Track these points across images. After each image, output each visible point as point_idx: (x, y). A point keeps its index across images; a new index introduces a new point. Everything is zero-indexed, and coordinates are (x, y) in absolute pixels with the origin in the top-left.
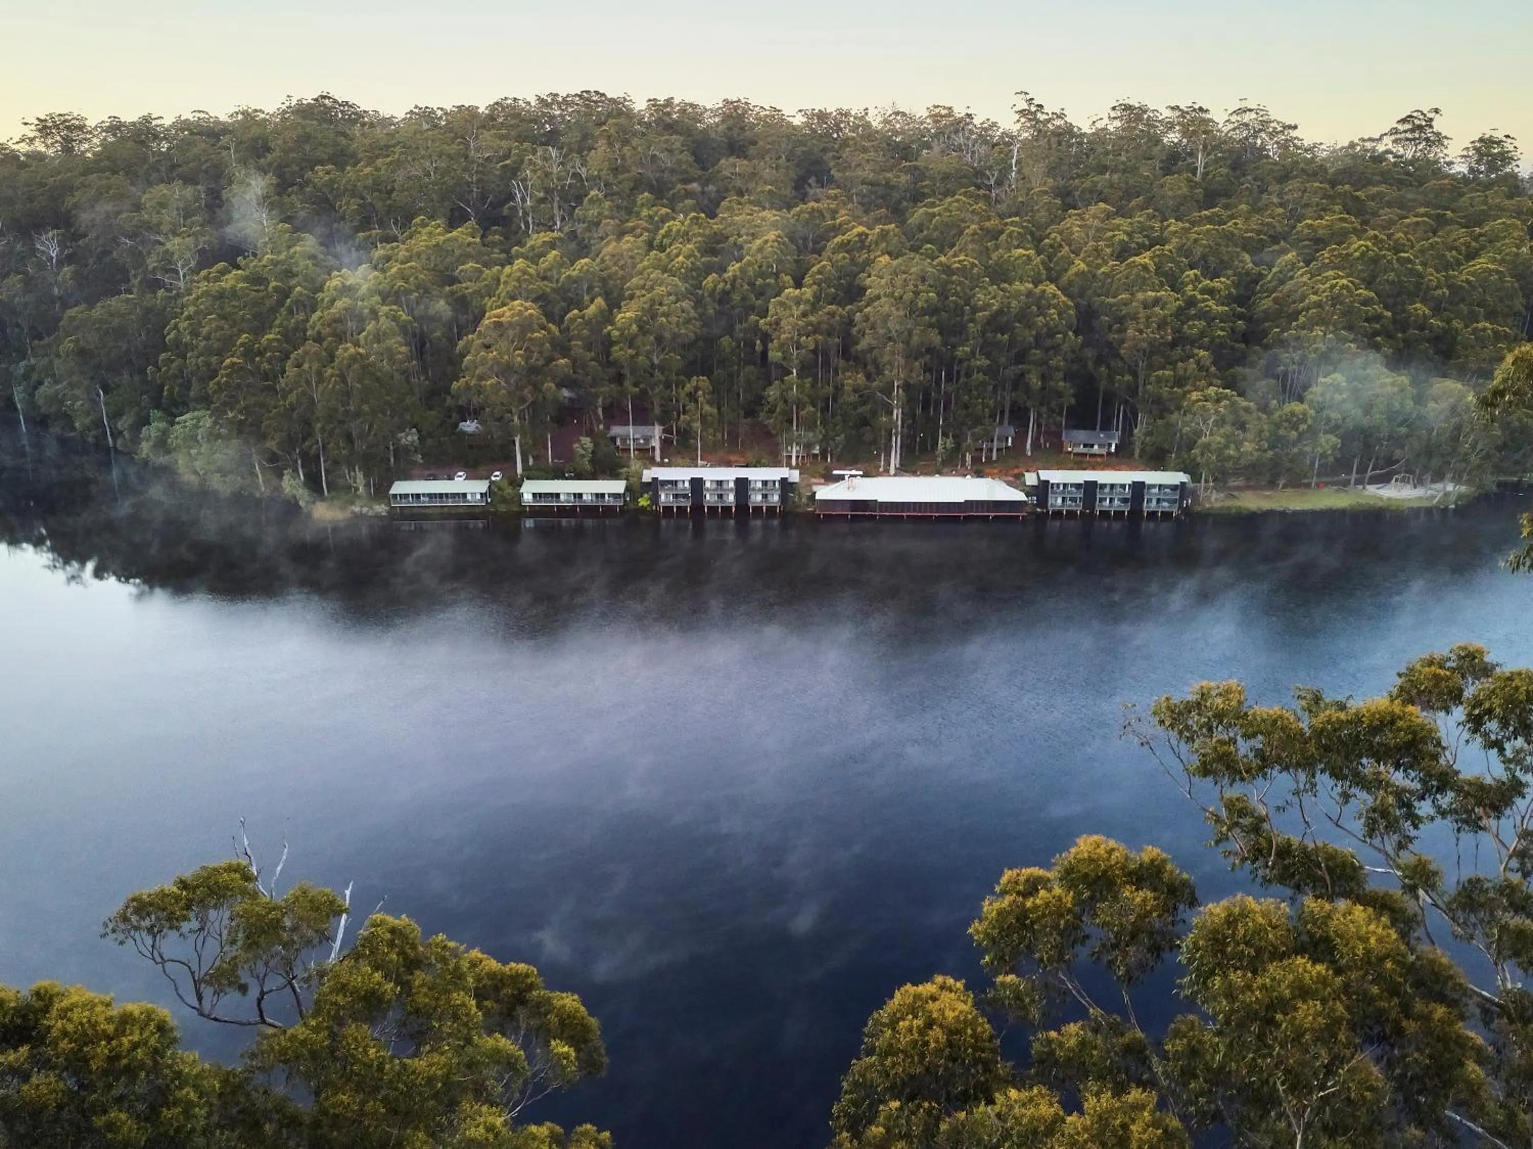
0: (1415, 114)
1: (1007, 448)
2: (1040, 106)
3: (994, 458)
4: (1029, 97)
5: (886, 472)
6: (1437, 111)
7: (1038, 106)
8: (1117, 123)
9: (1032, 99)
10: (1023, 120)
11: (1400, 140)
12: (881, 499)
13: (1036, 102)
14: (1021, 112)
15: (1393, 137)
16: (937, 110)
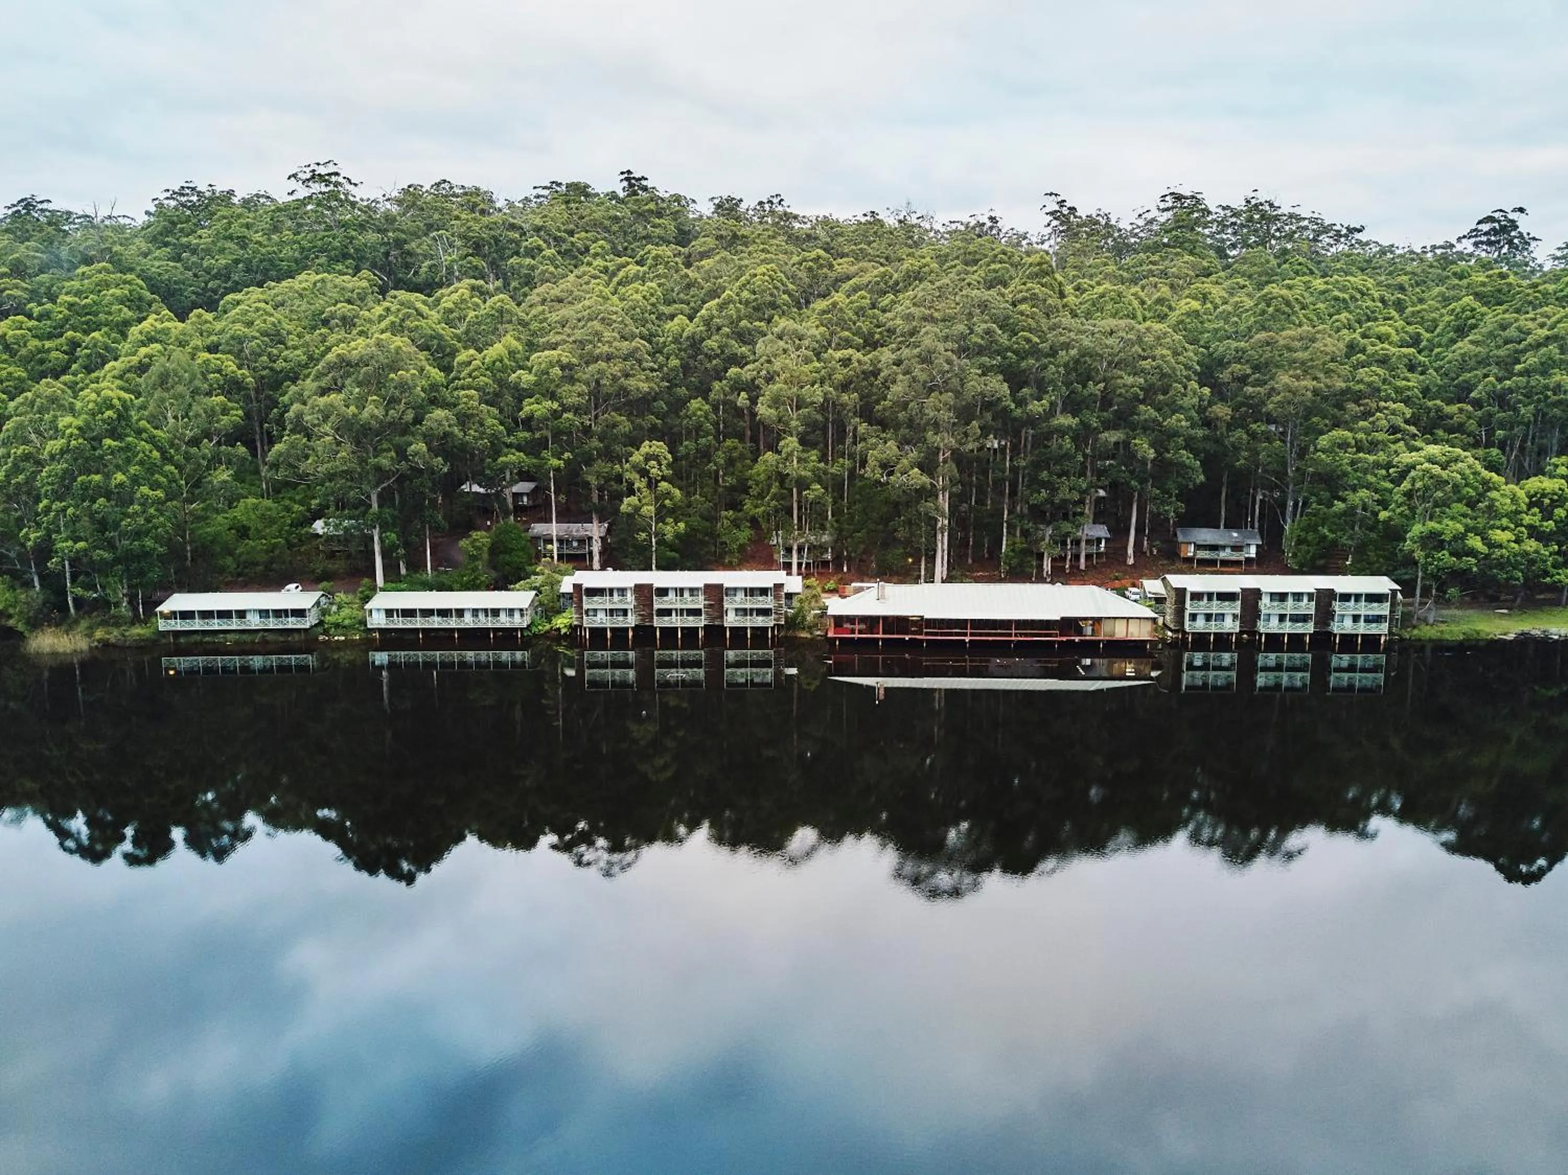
0: (1497, 215)
1: (1099, 555)
2: (1072, 209)
3: (1082, 567)
4: (1060, 199)
5: (930, 579)
6: (1521, 210)
7: (1069, 208)
8: (1168, 215)
9: (1064, 201)
10: (1055, 223)
11: (1482, 243)
12: (927, 616)
13: (1068, 204)
14: (1051, 213)
15: (1473, 240)
16: (954, 226)
